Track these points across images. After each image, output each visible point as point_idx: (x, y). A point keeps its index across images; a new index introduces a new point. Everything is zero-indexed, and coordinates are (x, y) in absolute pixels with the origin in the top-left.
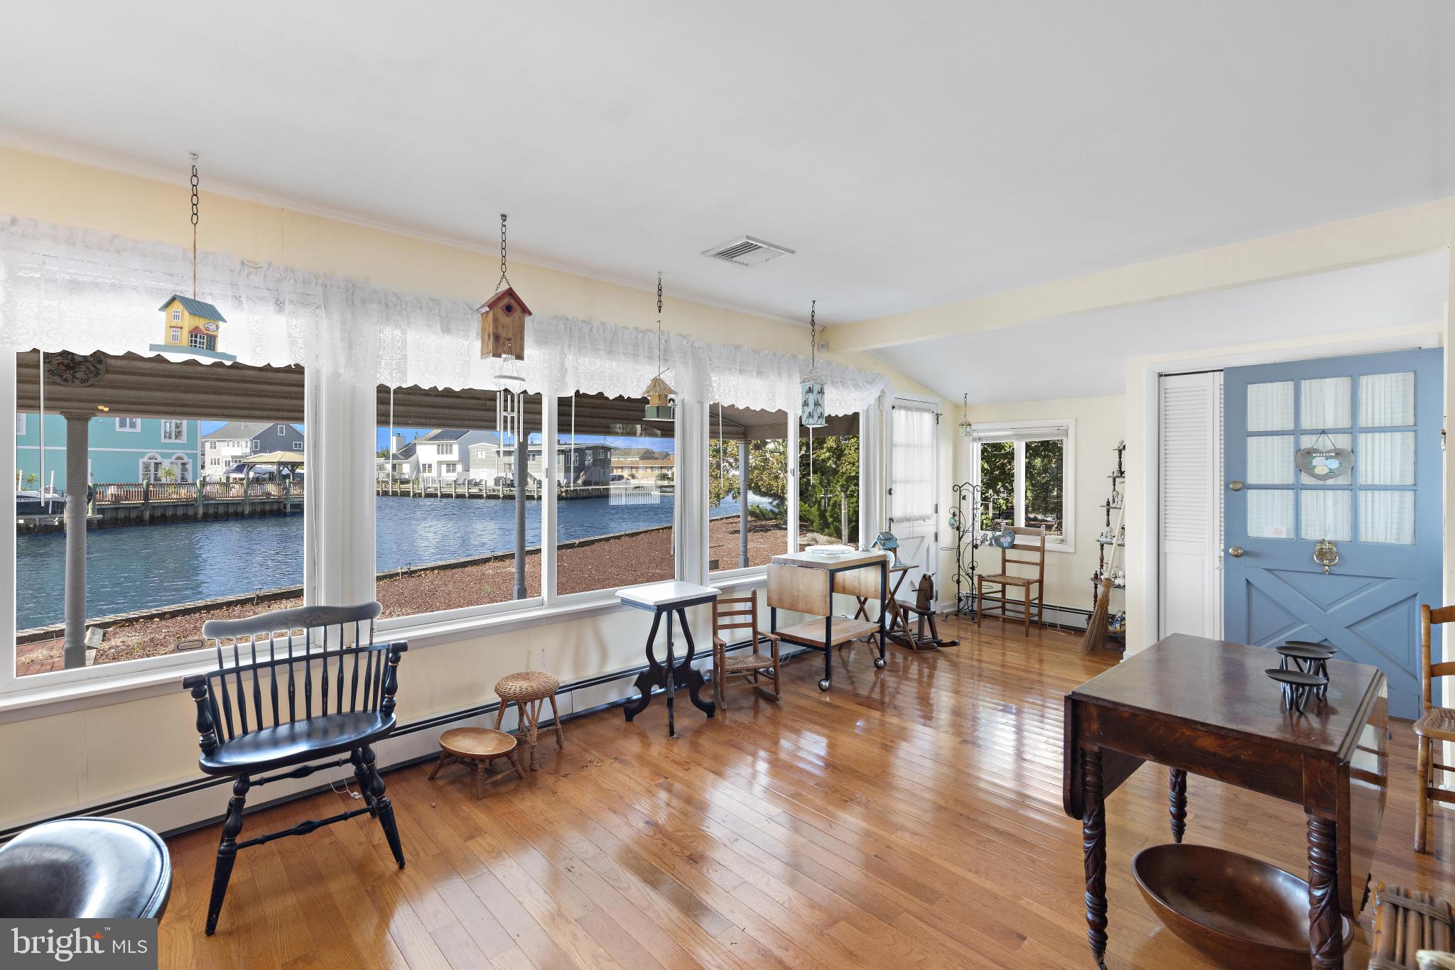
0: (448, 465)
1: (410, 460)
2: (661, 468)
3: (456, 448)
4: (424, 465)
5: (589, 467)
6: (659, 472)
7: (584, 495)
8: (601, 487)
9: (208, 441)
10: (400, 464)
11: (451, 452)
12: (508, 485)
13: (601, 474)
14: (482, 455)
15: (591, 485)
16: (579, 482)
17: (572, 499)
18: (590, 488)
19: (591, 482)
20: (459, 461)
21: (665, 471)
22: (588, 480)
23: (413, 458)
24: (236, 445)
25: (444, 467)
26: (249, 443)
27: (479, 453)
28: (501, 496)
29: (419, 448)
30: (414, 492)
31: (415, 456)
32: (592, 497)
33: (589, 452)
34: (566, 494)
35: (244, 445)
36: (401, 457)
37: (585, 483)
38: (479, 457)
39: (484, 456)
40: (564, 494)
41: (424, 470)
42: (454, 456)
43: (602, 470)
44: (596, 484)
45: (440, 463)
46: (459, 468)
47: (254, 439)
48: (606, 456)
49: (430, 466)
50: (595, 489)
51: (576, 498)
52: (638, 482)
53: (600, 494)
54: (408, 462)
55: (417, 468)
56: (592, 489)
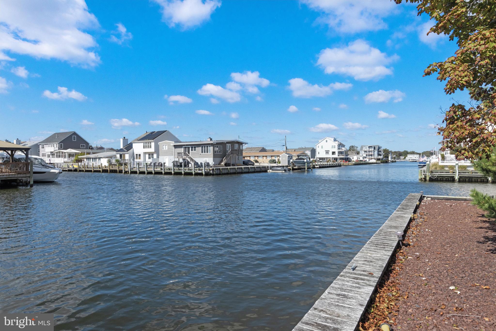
0: (149, 154)
1: (129, 152)
2: (272, 156)
3: (153, 144)
4: (137, 155)
5: (229, 155)
6: (271, 159)
7: (225, 172)
8: (236, 167)
9: (41, 145)
10: (124, 155)
11: (150, 147)
12: (178, 166)
13: (237, 159)
14: (165, 148)
15: (230, 166)
16: (222, 164)
17: (217, 174)
18: (229, 167)
19: (230, 164)
20: (155, 152)
21: (273, 158)
22: (228, 162)
23: (131, 151)
24: (52, 146)
25: (147, 156)
26: (58, 145)
27: (164, 147)
28: (173, 173)
29: (134, 145)
30: (125, 170)
31: (132, 150)
32: (231, 174)
33: (228, 145)
34: (213, 172)
35: (56, 146)
36: (125, 150)
37: (226, 165)
38: (164, 149)
39: (167, 149)
40: (211, 172)
41: (137, 157)
42: (152, 150)
43: (237, 157)
44: (233, 165)
45: (145, 153)
46: (155, 156)
47: (60, 143)
48: (239, 147)
49: (140, 155)
50: (232, 168)
51: (220, 174)
52: (259, 164)
53: (235, 171)
54: (128, 153)
55: (133, 157)
56: (230, 169)
